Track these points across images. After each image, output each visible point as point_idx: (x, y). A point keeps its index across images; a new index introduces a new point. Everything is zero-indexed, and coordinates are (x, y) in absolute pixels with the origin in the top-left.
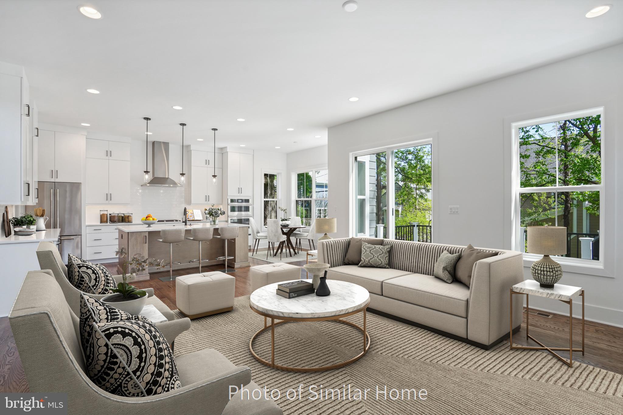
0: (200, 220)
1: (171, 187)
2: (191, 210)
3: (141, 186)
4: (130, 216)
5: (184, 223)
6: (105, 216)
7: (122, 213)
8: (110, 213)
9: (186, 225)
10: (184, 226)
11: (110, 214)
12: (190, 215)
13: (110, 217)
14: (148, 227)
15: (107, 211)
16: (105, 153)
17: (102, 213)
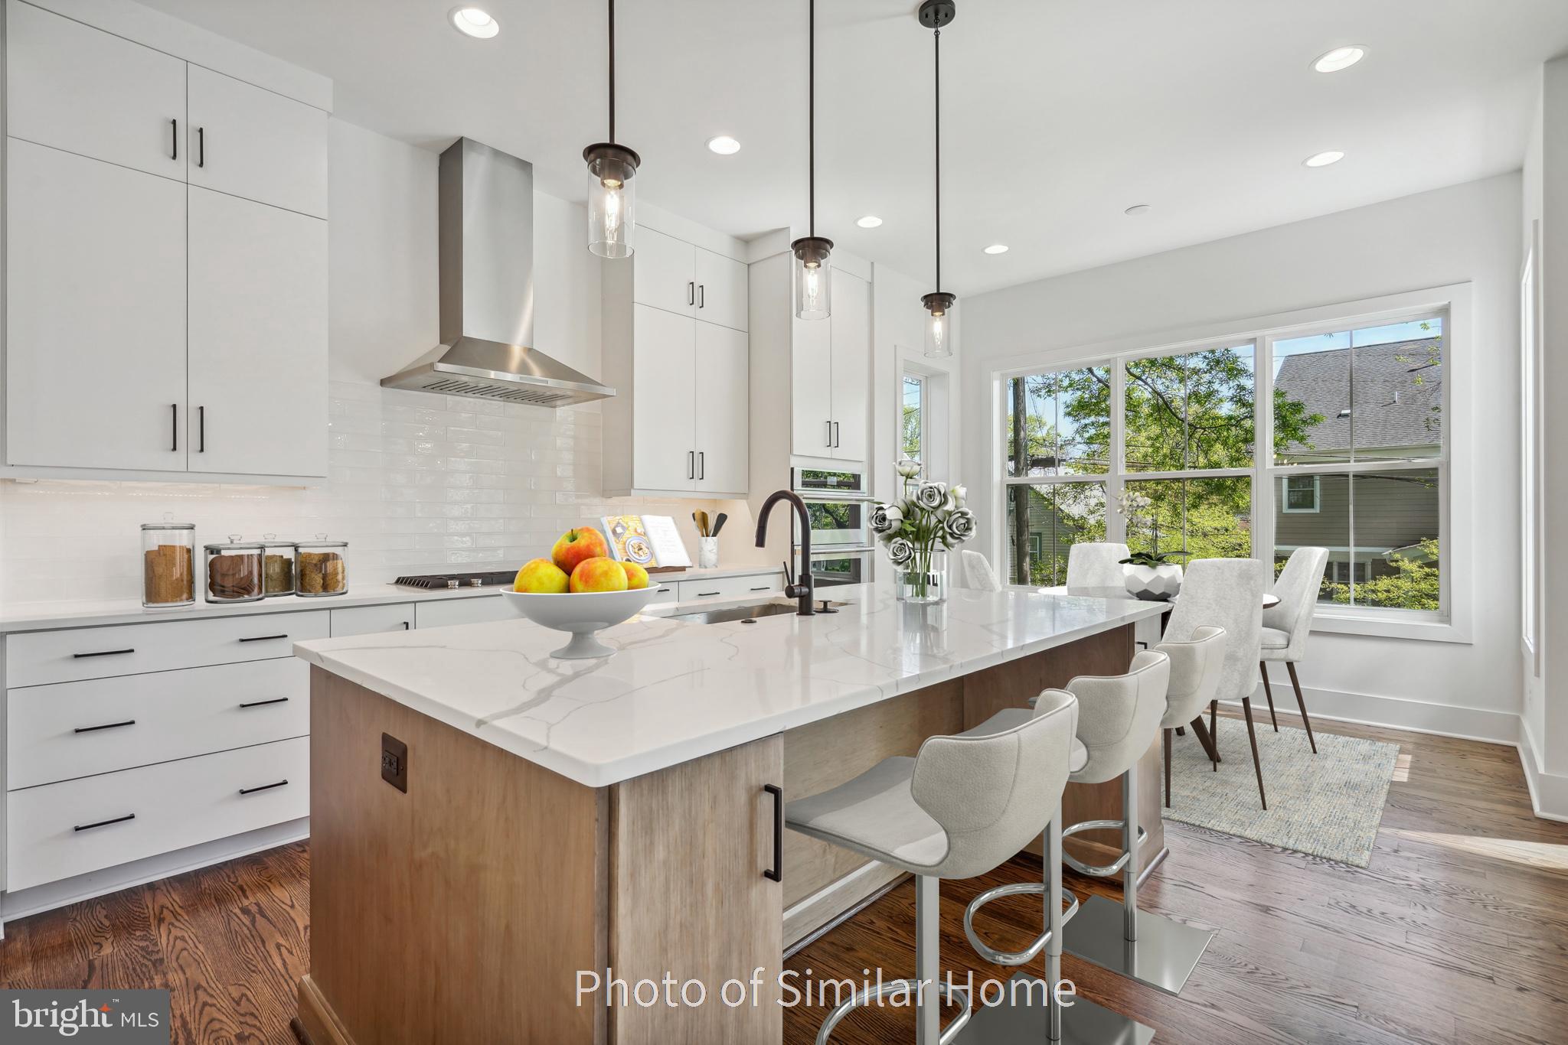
3: (383, 382)
4: (335, 557)
6: (180, 559)
7: (281, 539)
8: (213, 542)
11: (211, 550)
12: (635, 541)
13: (212, 565)
15: (192, 528)
16: (159, 138)
17: (156, 540)
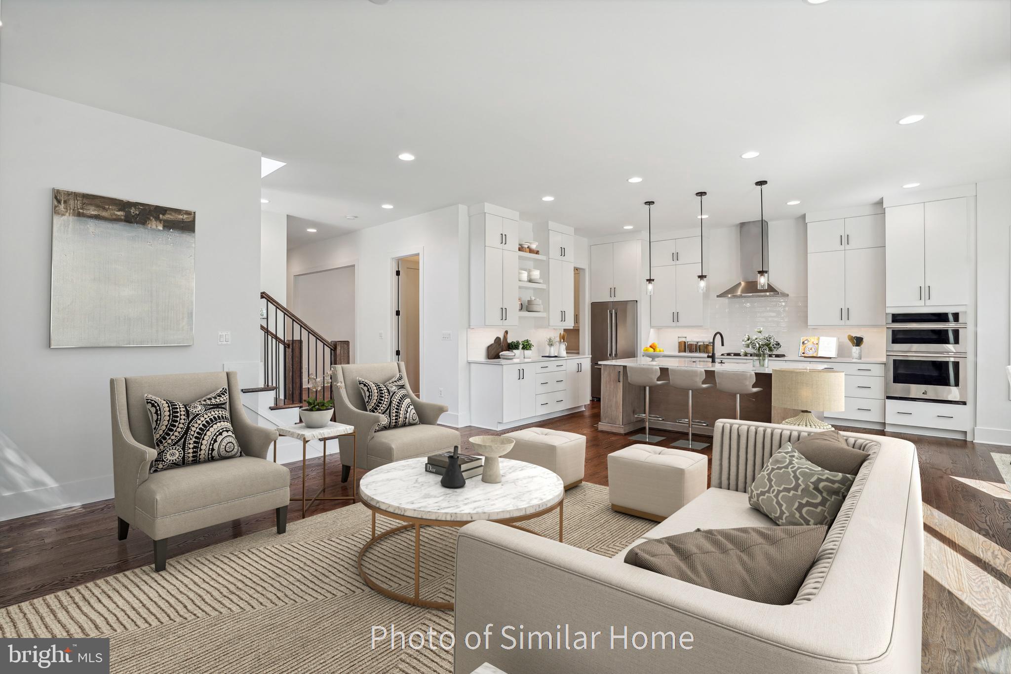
0: (831, 358)
1: (767, 296)
2: (816, 338)
4: (709, 345)
5: (710, 360)
9: (713, 361)
10: (710, 364)
12: (810, 347)
14: (652, 361)
15: (686, 337)
17: (680, 340)
